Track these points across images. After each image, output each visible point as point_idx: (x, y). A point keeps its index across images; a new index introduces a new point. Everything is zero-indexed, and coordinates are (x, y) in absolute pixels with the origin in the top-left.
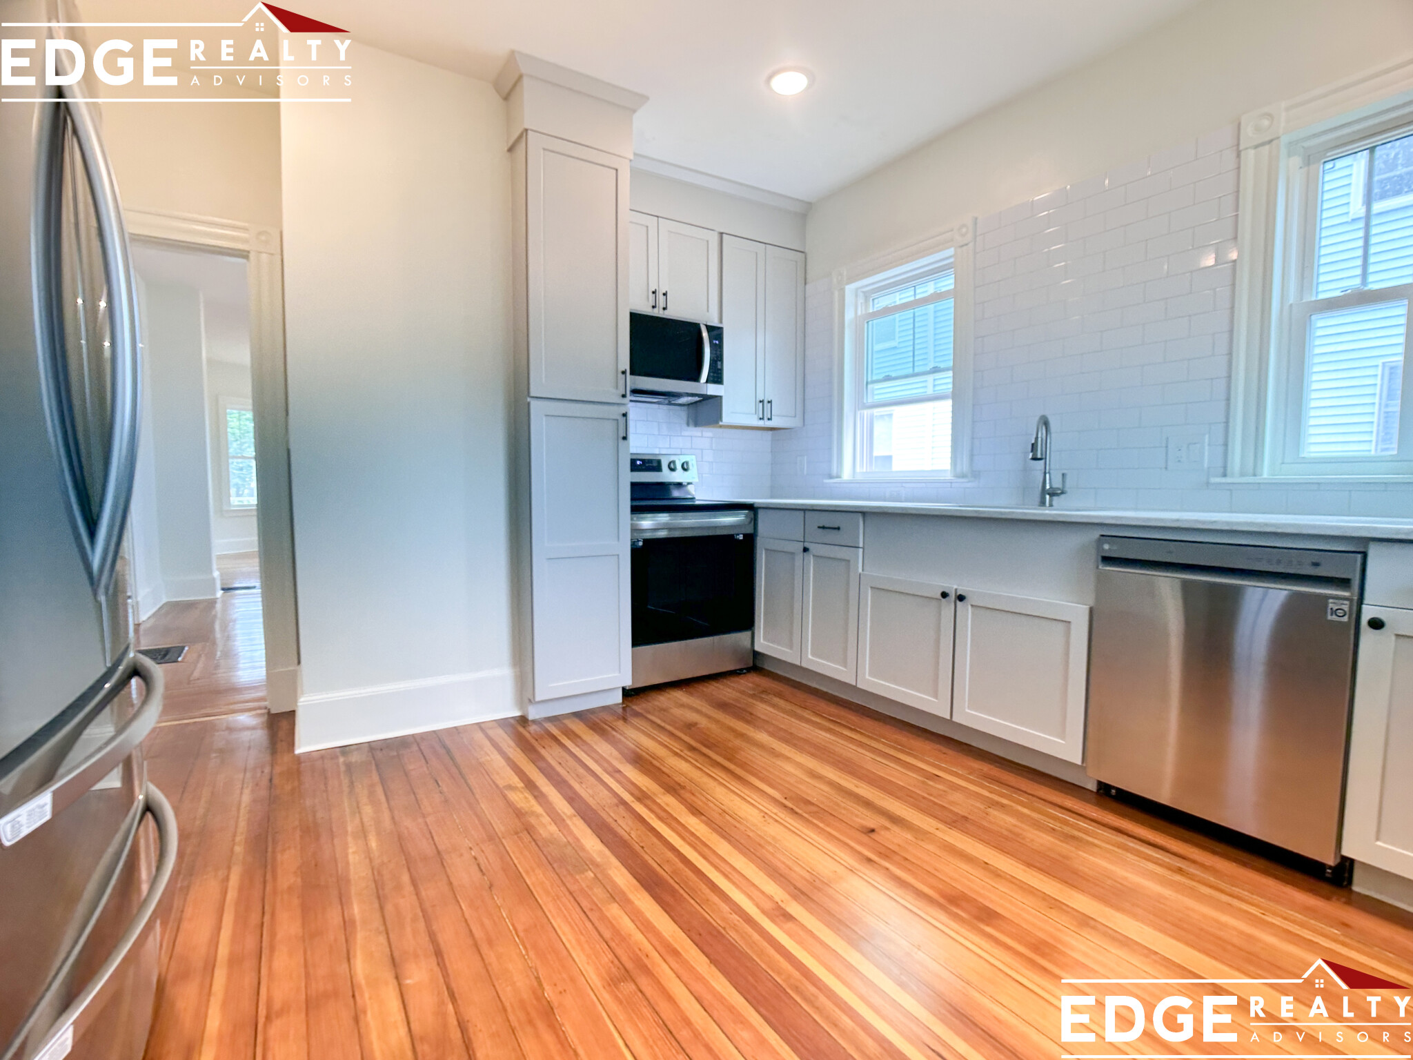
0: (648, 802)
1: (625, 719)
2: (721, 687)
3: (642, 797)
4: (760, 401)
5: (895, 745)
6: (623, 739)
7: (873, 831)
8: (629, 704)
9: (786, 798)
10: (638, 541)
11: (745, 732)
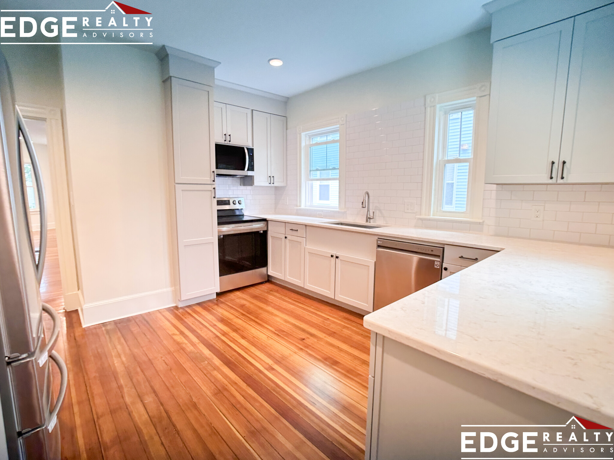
0: (227, 336)
1: (217, 305)
2: (255, 289)
3: (225, 334)
4: (269, 177)
5: (316, 309)
6: (217, 313)
7: (304, 339)
8: (219, 298)
9: (276, 331)
10: (221, 236)
11: (263, 307)
